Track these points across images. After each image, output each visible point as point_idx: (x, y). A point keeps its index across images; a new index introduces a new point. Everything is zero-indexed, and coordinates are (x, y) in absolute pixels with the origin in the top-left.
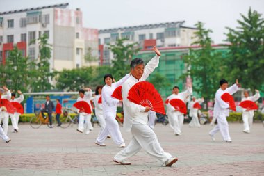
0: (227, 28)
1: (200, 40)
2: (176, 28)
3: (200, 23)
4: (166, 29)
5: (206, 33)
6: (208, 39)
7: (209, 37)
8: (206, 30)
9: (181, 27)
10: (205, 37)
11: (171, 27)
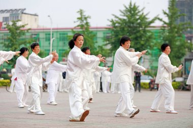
0: (113, 15)
1: (81, 24)
2: (19, 14)
3: (81, 10)
4: (10, 14)
5: (86, 18)
6: (87, 23)
7: (88, 21)
8: (86, 16)
9: (22, 13)
10: (85, 22)
11: (14, 13)
